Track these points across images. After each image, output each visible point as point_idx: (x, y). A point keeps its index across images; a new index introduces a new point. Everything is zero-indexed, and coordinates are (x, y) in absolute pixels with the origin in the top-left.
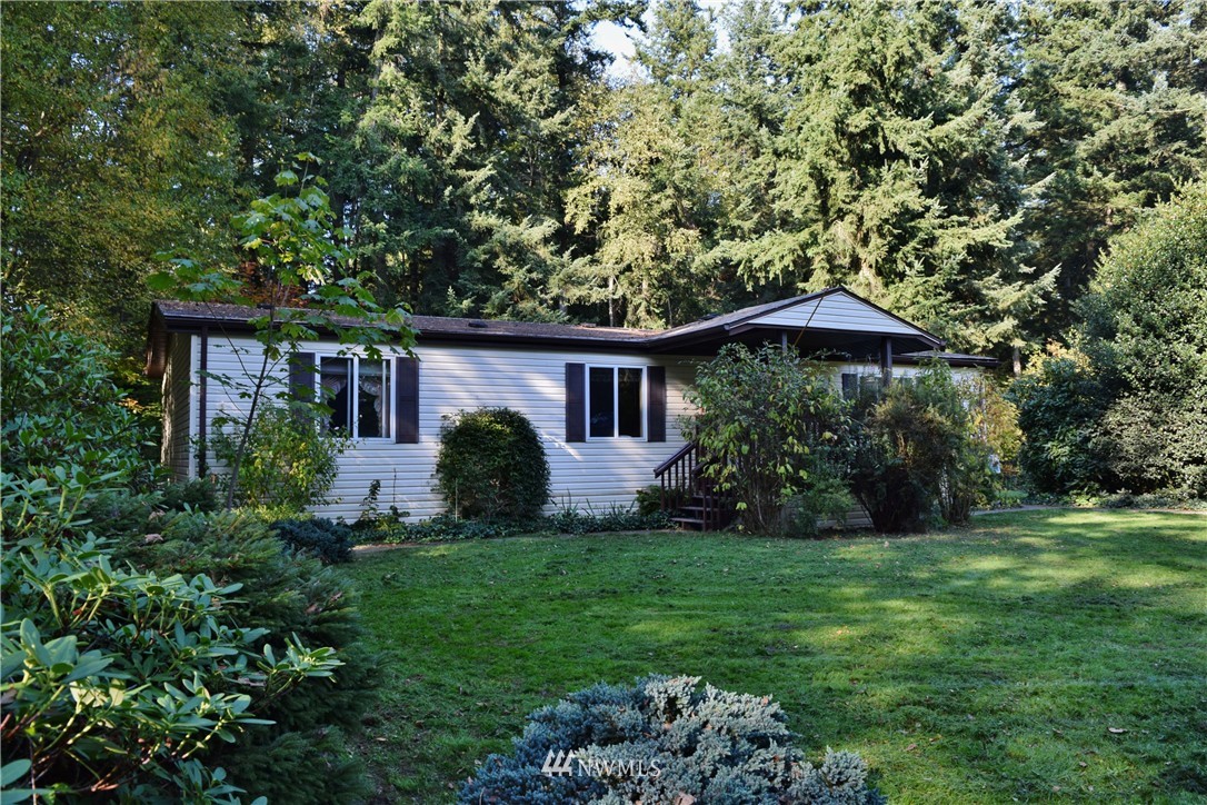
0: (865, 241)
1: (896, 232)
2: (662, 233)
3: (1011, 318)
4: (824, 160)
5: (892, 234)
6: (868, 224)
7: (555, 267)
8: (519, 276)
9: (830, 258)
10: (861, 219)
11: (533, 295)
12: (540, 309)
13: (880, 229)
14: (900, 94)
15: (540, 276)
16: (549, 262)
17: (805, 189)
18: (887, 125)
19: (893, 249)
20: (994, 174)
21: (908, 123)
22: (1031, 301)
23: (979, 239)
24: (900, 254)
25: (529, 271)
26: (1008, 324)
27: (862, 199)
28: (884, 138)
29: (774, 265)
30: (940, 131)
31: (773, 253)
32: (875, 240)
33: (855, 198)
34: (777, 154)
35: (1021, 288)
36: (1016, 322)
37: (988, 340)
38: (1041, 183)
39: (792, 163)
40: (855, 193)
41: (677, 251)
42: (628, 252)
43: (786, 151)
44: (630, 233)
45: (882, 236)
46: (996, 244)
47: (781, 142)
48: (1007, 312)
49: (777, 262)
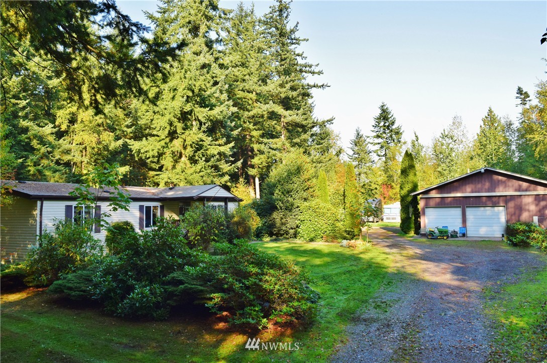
0: (185, 148)
1: (197, 146)
2: (99, 133)
3: (228, 176)
4: (173, 119)
5: (195, 147)
6: (187, 143)
7: (56, 146)
8: (43, 150)
9: (173, 153)
10: (185, 140)
11: (48, 158)
12: (51, 164)
13: (191, 145)
14: (199, 98)
15: (51, 150)
16: (53, 143)
17: (166, 128)
18: (195, 110)
19: (196, 152)
20: (225, 127)
21: (202, 109)
22: (234, 171)
23: (222, 151)
24: (197, 154)
25: (47, 147)
26: (227, 178)
27: (186, 134)
28: (194, 114)
29: (149, 152)
30: (210, 113)
31: (150, 148)
32: (189, 149)
33: (183, 133)
34: (154, 112)
35: (231, 165)
36: (229, 178)
37: (221, 183)
38: (237, 131)
39: (160, 117)
40: (183, 131)
41: (105, 141)
42: (86, 140)
43: (158, 112)
44: (85, 133)
45: (192, 147)
46: (227, 152)
47: (156, 109)
48: (227, 173)
49: (150, 151)
